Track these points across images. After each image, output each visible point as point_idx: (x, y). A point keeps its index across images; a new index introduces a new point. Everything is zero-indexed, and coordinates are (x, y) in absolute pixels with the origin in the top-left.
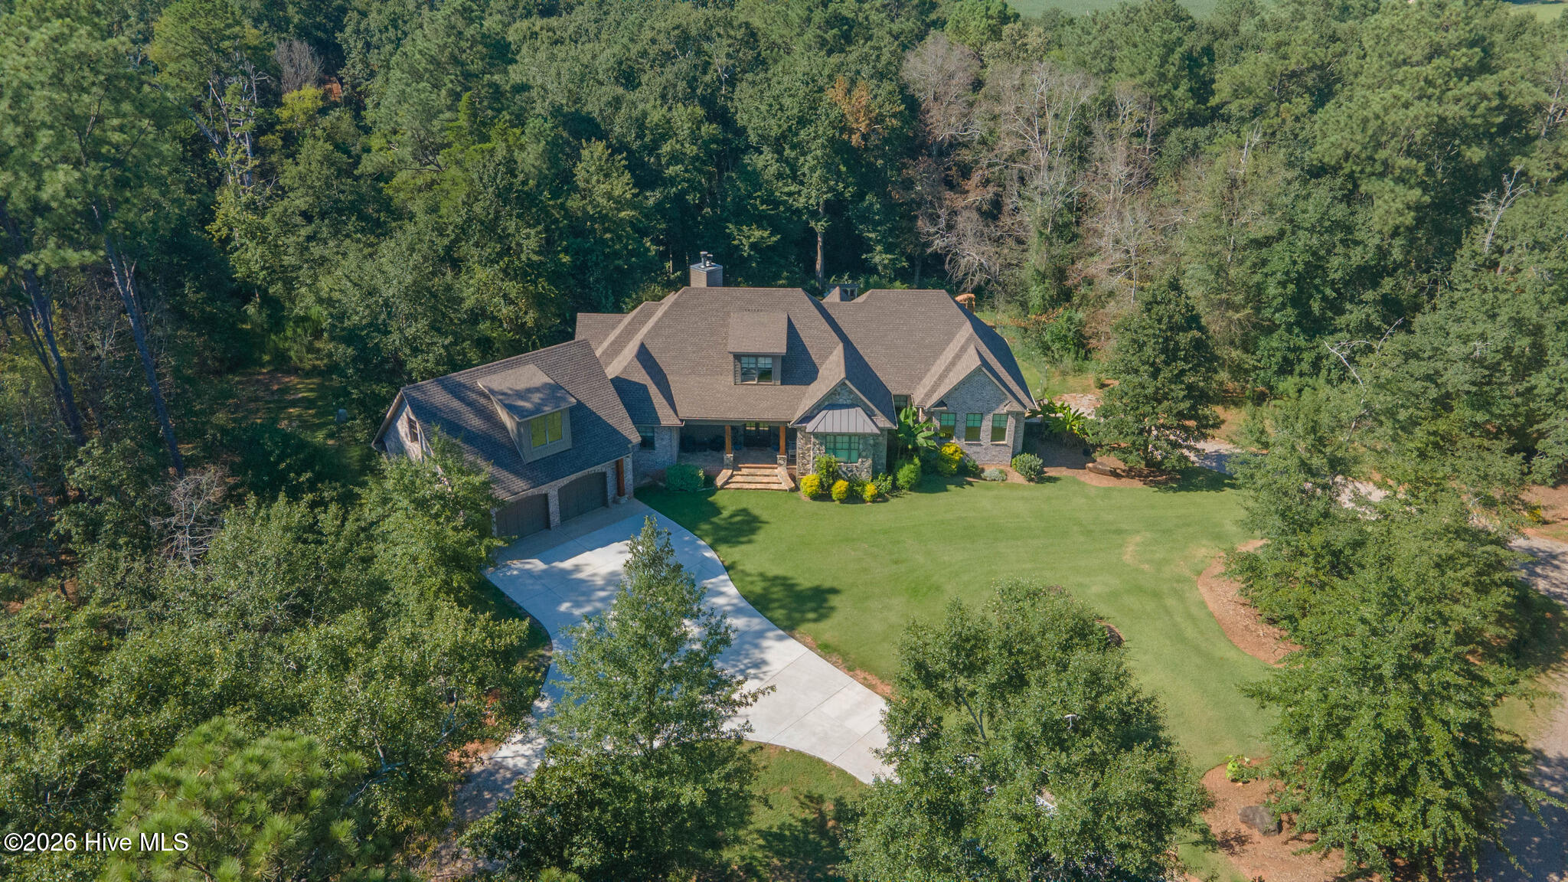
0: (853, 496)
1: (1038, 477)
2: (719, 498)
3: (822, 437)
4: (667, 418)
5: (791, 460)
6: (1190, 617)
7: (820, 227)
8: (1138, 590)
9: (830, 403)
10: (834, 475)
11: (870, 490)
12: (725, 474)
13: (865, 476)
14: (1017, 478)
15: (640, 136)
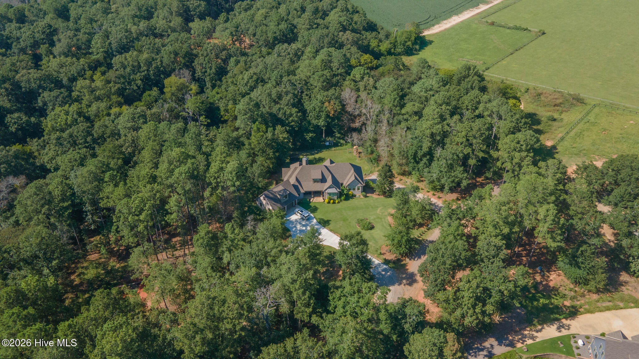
0: (334, 203)
1: (366, 196)
2: (311, 204)
3: (328, 193)
4: (302, 191)
5: (323, 196)
6: (385, 222)
7: (324, 128)
8: (378, 218)
9: (330, 187)
10: (331, 199)
11: (337, 201)
12: (312, 199)
13: (336, 199)
14: (362, 197)
15: (285, 117)
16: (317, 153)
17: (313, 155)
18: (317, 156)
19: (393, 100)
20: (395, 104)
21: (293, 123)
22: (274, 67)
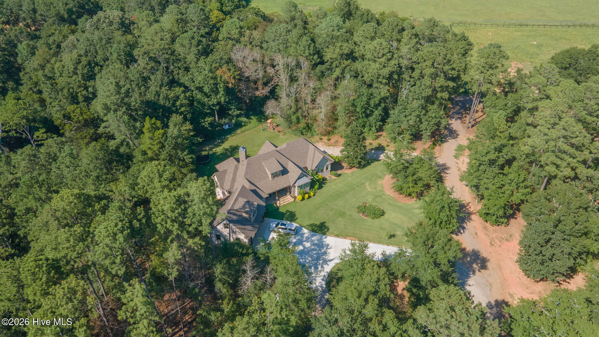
0: (309, 197)
1: (339, 175)
2: (280, 211)
4: (264, 195)
5: (292, 193)
7: (216, 108)
8: (376, 196)
9: (299, 178)
10: (304, 194)
11: (312, 194)
12: (278, 202)
13: (309, 191)
14: (334, 177)
16: (223, 142)
17: (220, 146)
18: (226, 145)
19: (307, 47)
20: (312, 52)
21: (183, 109)
22: (104, 42)
